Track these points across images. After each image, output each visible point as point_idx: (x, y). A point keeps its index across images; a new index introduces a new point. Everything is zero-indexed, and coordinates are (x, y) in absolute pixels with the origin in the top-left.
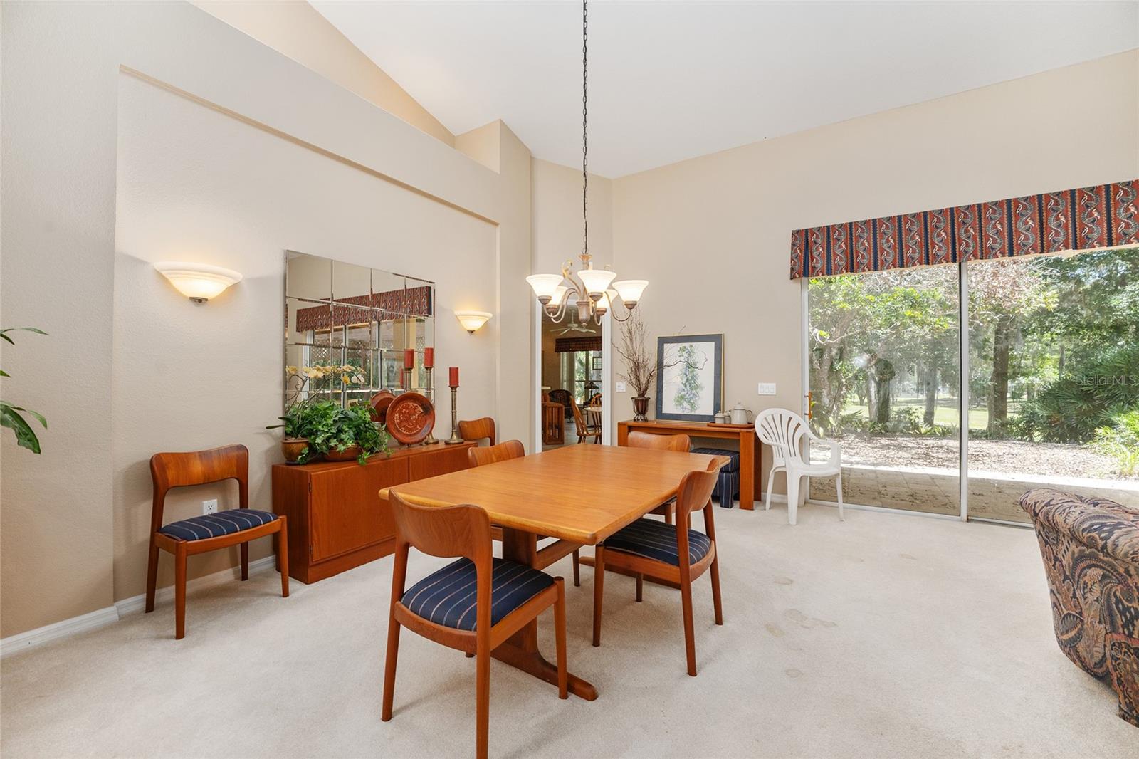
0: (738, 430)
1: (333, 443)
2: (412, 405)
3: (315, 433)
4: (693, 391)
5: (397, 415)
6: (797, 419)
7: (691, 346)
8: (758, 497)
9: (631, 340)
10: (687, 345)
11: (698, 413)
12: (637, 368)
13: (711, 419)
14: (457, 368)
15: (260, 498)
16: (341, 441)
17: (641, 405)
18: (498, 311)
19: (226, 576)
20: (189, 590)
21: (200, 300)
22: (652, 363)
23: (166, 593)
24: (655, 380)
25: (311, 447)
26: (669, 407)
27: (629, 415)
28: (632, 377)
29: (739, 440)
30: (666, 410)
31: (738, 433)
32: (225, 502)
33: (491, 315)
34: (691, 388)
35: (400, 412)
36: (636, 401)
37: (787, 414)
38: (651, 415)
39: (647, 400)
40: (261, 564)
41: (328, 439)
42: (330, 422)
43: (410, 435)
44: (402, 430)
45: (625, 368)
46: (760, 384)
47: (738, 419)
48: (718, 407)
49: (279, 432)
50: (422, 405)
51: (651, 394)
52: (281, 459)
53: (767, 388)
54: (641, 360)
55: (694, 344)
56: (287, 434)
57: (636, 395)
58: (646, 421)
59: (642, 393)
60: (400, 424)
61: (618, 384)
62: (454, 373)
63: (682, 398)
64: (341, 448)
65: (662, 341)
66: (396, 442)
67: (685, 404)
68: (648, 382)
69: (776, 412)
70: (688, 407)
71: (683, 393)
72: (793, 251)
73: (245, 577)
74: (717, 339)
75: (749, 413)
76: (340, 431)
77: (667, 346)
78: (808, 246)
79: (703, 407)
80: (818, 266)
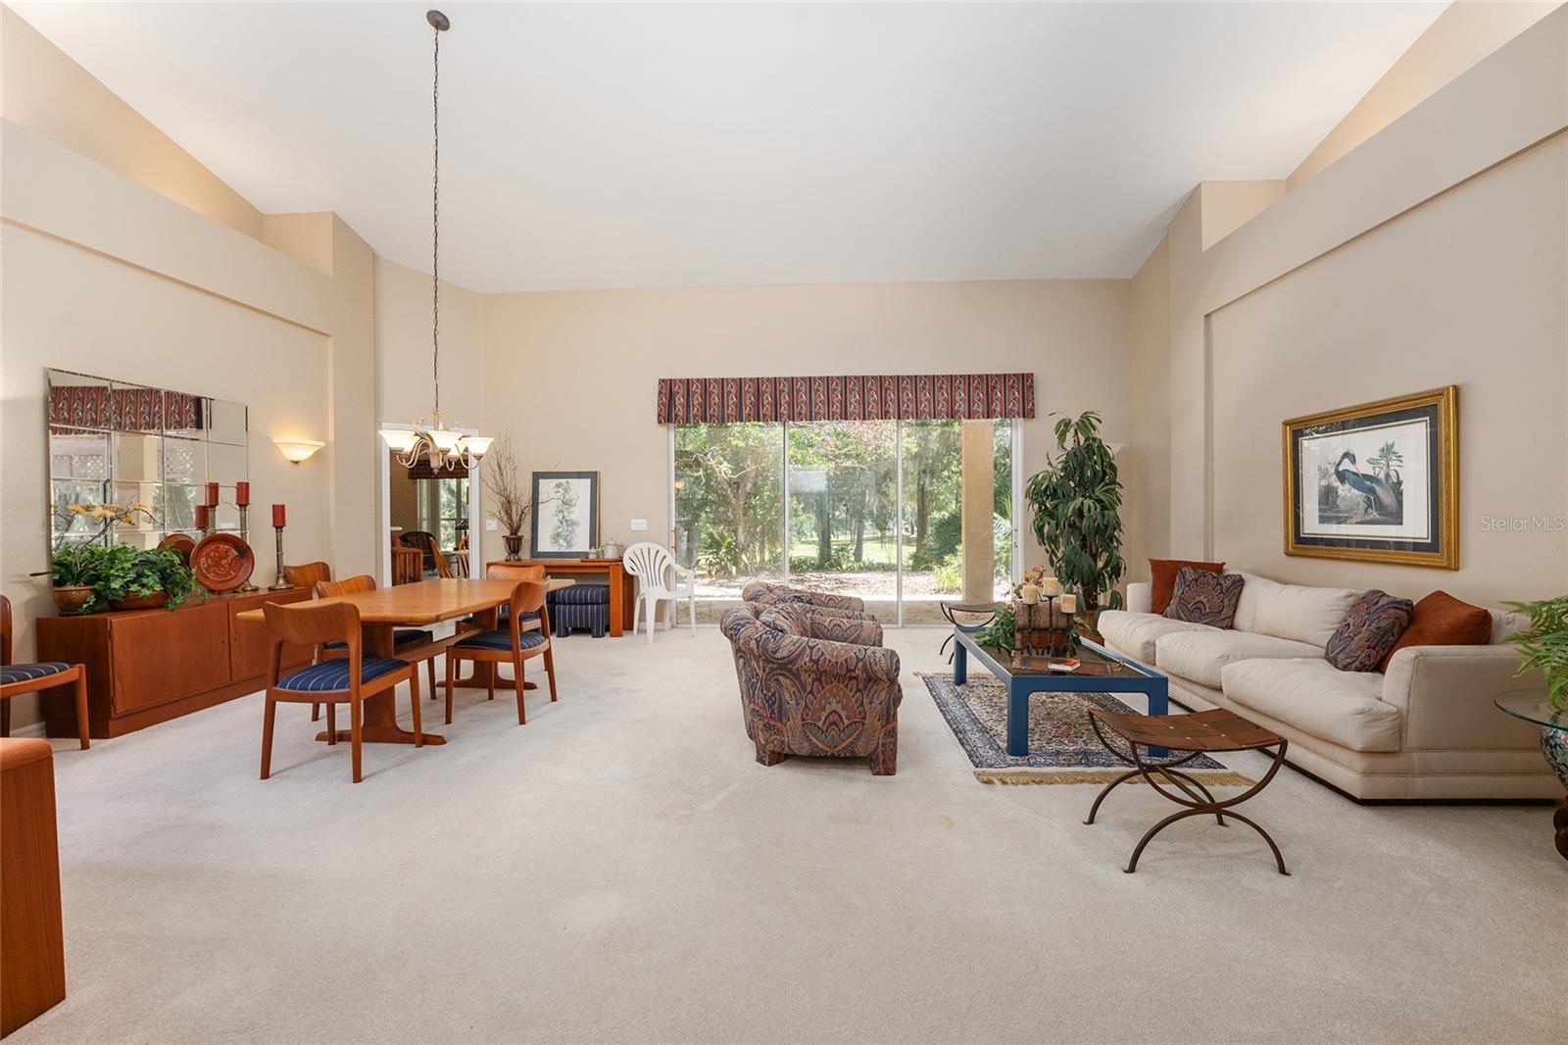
0: (608, 564)
1: (133, 588)
2: (223, 547)
4: (570, 528)
5: (204, 559)
6: (663, 552)
7: (567, 482)
8: (628, 626)
9: (501, 475)
10: (563, 481)
11: (574, 549)
12: (508, 505)
13: (586, 554)
14: (283, 506)
16: (143, 586)
17: (514, 544)
18: (331, 437)
22: (526, 499)
24: (528, 519)
25: (97, 595)
26: (545, 545)
27: (500, 553)
28: (503, 514)
29: (609, 573)
30: (541, 548)
31: (608, 567)
33: (323, 444)
34: (567, 525)
35: (208, 556)
36: (508, 539)
37: (654, 547)
38: (525, 554)
39: (520, 539)
42: (128, 565)
43: (222, 582)
44: (211, 576)
45: (495, 505)
46: (633, 521)
47: (610, 554)
48: (593, 544)
50: (236, 548)
51: (525, 532)
53: (639, 524)
54: (512, 496)
55: (570, 480)
57: (508, 533)
58: (519, 560)
59: (515, 531)
60: (207, 569)
61: (488, 521)
62: (279, 515)
63: (558, 535)
64: (144, 593)
65: (537, 477)
66: (203, 591)
67: (561, 541)
68: (520, 520)
69: (645, 546)
70: (565, 544)
71: (559, 530)
72: (659, 399)
74: (593, 477)
75: (621, 549)
77: (542, 482)
78: (671, 395)
79: (581, 543)
80: (681, 414)
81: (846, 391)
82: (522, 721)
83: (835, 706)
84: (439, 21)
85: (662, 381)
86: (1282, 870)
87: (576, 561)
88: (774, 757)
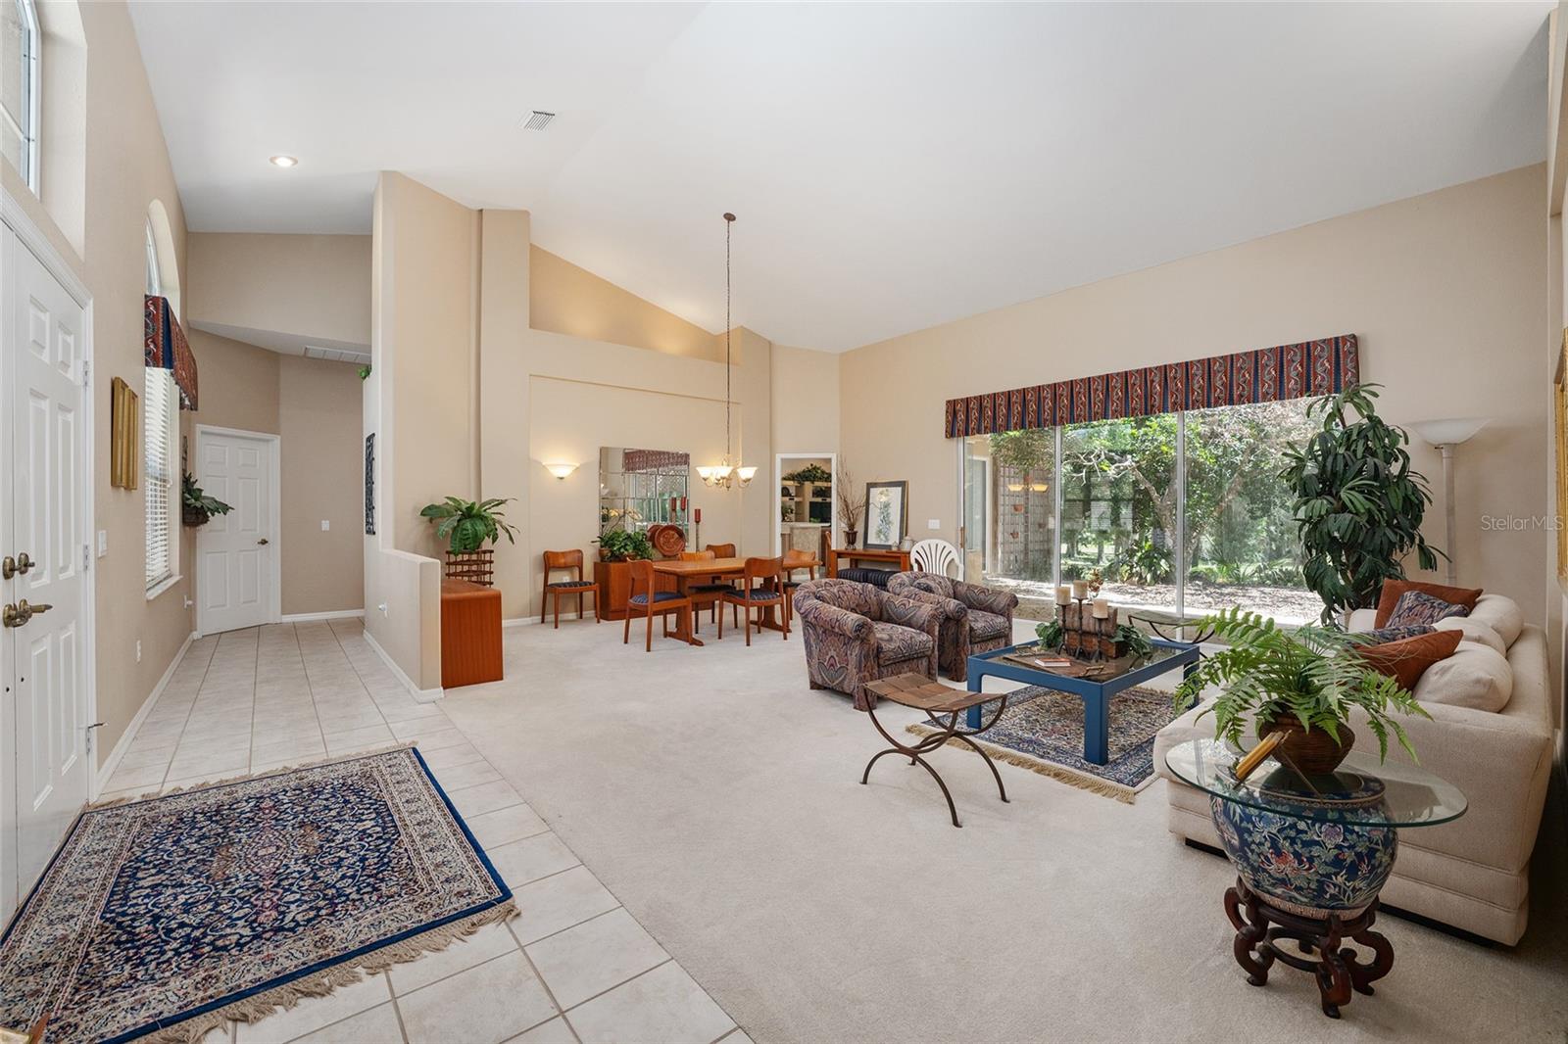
0: (900, 555)
1: (622, 550)
2: (672, 532)
3: (614, 545)
4: (888, 526)
5: (662, 538)
6: (949, 547)
7: (887, 490)
10: (884, 489)
11: (887, 543)
14: (700, 510)
15: (589, 574)
16: (626, 550)
17: (851, 537)
19: (572, 616)
20: (559, 619)
21: (562, 478)
22: (862, 504)
23: (550, 617)
24: (861, 518)
25: (612, 552)
26: (872, 538)
29: (900, 562)
30: (870, 541)
31: (899, 557)
32: (573, 577)
34: (887, 524)
35: (664, 537)
36: (848, 534)
37: (942, 543)
38: (859, 546)
39: (855, 533)
40: (589, 613)
41: (620, 549)
42: (622, 539)
43: (671, 551)
44: (665, 548)
46: (931, 521)
47: (906, 547)
48: (898, 539)
49: (598, 544)
50: (678, 533)
51: (859, 528)
52: (598, 560)
53: (934, 524)
55: (889, 488)
56: (602, 546)
57: (847, 530)
58: (855, 549)
59: (851, 526)
60: (664, 544)
62: (698, 513)
63: (880, 531)
64: (626, 553)
65: (870, 486)
66: (661, 556)
67: (882, 536)
69: (933, 542)
70: (884, 538)
71: (880, 527)
72: (947, 417)
73: (581, 617)
74: (902, 484)
75: (913, 543)
76: (626, 545)
77: (872, 490)
78: (955, 413)
79: (893, 539)
80: (961, 428)
81: (1090, 392)
82: (748, 645)
83: (832, 653)
84: (730, 217)
85: (948, 402)
86: (956, 823)
87: (883, 552)
88: (814, 686)
